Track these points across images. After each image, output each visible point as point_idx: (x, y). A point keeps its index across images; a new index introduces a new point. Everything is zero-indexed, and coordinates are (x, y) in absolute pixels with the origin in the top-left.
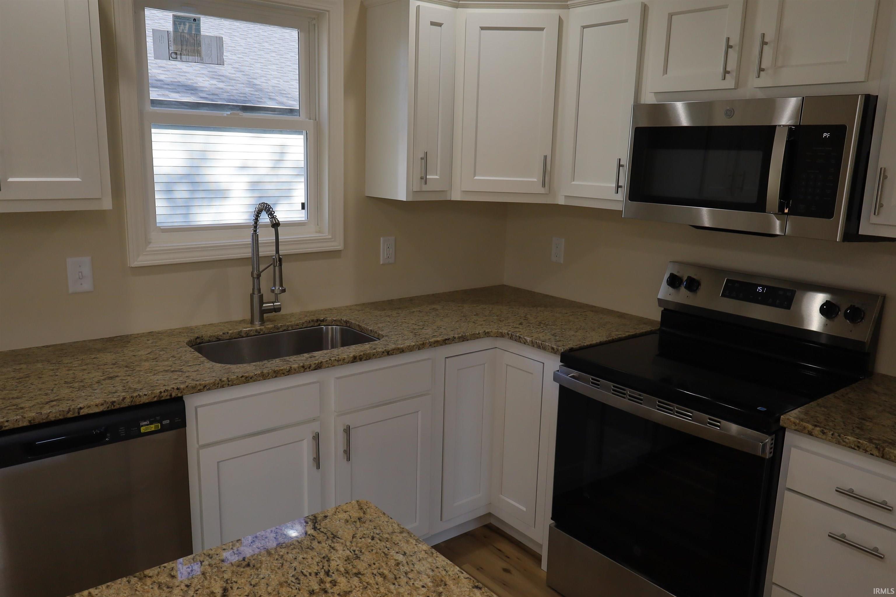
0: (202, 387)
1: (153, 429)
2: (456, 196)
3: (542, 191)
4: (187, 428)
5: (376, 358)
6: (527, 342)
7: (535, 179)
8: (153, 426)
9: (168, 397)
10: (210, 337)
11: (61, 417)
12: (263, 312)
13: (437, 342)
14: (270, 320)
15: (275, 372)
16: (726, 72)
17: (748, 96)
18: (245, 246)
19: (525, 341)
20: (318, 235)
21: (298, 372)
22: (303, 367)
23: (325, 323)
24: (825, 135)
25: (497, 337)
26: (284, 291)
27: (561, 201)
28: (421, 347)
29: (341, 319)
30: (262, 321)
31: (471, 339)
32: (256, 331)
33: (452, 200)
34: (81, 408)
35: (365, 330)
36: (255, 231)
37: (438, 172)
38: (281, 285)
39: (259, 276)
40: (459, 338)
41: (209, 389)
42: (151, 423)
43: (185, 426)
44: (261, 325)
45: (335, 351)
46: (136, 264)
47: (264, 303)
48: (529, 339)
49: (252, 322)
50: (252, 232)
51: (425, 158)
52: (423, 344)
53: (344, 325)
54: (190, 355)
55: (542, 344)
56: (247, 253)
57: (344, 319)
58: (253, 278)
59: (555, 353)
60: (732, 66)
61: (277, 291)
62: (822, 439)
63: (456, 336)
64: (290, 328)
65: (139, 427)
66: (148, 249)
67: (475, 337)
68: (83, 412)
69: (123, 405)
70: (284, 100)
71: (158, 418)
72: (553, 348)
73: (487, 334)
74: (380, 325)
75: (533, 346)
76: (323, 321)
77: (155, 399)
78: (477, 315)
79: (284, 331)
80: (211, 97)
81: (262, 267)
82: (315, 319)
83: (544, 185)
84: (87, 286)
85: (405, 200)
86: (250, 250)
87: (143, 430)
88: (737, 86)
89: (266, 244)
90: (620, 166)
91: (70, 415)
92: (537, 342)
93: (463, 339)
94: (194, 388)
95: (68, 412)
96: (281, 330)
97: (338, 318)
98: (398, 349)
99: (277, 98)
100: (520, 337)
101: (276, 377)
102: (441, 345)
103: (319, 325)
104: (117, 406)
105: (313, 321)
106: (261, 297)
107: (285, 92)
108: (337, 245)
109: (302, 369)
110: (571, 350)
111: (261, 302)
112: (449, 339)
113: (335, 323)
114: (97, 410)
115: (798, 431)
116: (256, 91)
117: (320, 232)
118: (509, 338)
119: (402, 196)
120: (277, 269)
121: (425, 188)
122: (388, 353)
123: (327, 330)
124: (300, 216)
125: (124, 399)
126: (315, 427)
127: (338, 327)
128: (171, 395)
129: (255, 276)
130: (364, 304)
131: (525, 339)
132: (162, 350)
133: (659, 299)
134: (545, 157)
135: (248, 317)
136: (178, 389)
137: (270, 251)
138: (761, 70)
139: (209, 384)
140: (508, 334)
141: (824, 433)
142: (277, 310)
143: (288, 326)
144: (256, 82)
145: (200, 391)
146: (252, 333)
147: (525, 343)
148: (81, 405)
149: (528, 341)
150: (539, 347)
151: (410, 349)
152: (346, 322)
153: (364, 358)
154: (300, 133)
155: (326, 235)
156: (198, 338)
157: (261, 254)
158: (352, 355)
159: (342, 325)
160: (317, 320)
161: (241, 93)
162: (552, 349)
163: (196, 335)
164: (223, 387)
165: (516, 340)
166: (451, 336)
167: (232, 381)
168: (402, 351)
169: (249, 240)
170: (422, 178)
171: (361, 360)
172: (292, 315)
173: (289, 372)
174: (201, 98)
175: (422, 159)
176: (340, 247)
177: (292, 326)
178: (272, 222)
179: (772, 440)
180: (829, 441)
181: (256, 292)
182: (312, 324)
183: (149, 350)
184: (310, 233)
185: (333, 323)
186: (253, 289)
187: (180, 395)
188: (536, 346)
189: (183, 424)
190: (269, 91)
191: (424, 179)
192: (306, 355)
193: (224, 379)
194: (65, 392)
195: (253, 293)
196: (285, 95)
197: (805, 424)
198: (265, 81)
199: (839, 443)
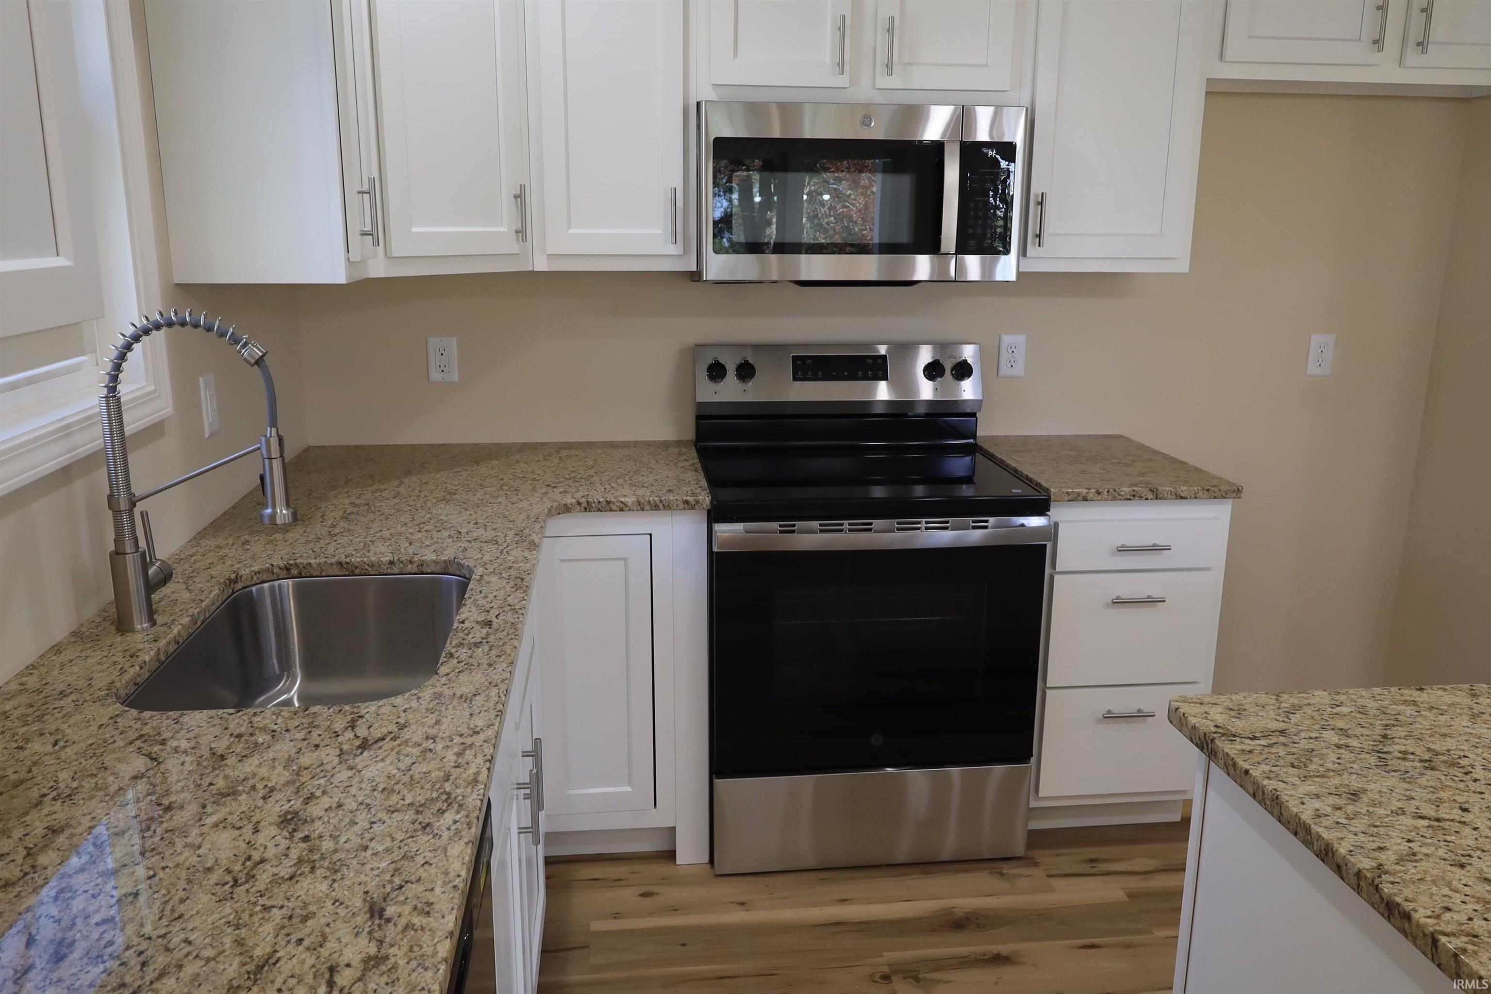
6: (627, 506)
19: (622, 506)
23: (244, 583)
25: (559, 514)
29: (272, 565)
35: (367, 567)
44: (152, 623)
47: (148, 570)
48: (630, 500)
53: (280, 577)
55: (661, 501)
62: (1097, 500)
75: (642, 510)
82: (221, 579)
92: (649, 501)
100: (608, 503)
111: (145, 569)
113: (258, 578)
115: (1072, 501)
118: (583, 510)
131: (622, 502)
140: (579, 504)
141: (1099, 493)
147: (621, 510)
149: (630, 504)
150: (655, 507)
159: (275, 577)
162: (684, 503)
165: (599, 510)
180: (1106, 499)
181: (129, 547)
185: (255, 579)
188: (648, 507)
197: (1077, 490)
199: (1114, 499)
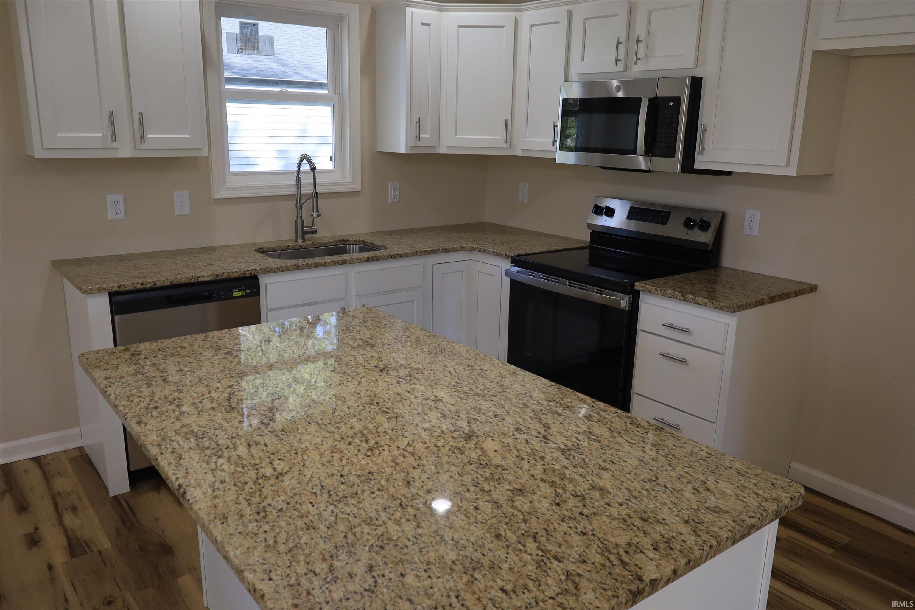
0: (269, 270)
1: (240, 295)
2: (443, 150)
3: (505, 146)
4: (261, 296)
5: (383, 259)
6: (490, 253)
7: (500, 137)
8: (240, 293)
9: (249, 275)
10: (269, 248)
11: (188, 282)
12: (304, 233)
13: (426, 251)
14: (309, 240)
15: (315, 263)
16: (617, 60)
17: (632, 77)
18: (290, 186)
20: (342, 179)
21: (330, 265)
22: (334, 262)
23: (348, 243)
24: (670, 103)
25: (471, 250)
26: (319, 215)
27: (519, 153)
28: (415, 254)
30: (304, 240)
31: (451, 251)
32: (300, 246)
33: (440, 153)
34: (199, 277)
35: (376, 245)
36: (298, 175)
37: (429, 132)
38: (318, 211)
39: (301, 207)
40: (442, 250)
41: (274, 272)
42: (239, 291)
43: (259, 295)
44: (303, 242)
45: (355, 255)
46: (218, 197)
47: (305, 227)
48: (491, 250)
49: (296, 241)
50: (296, 175)
51: (419, 122)
52: (416, 252)
54: (258, 255)
55: (499, 253)
56: (293, 191)
57: (362, 239)
58: (297, 208)
59: (508, 258)
60: (621, 56)
61: (314, 216)
62: (656, 294)
63: (440, 248)
64: (323, 245)
65: (232, 293)
66: (225, 187)
67: (454, 250)
68: (200, 279)
69: (223, 278)
70: (308, 74)
71: (243, 288)
72: (506, 255)
73: (463, 249)
74: (387, 243)
76: (347, 241)
77: (242, 275)
78: (459, 238)
79: (319, 247)
80: (242, 72)
81: (303, 202)
82: (341, 239)
83: (506, 141)
84: (186, 211)
85: (405, 153)
86: (295, 189)
87: (234, 294)
88: (625, 70)
89: (307, 185)
90: (555, 126)
91: (193, 281)
92: (496, 252)
93: (446, 251)
94: (265, 270)
95: (192, 278)
96: (317, 246)
97: (358, 239)
98: (399, 254)
99: (301, 72)
100: (485, 249)
101: (316, 267)
102: (429, 254)
103: (344, 244)
104: (219, 278)
105: (339, 241)
106: (303, 222)
107: (309, 67)
108: (356, 187)
109: (333, 264)
110: (519, 255)
111: (303, 226)
112: (435, 250)
114: (208, 279)
115: (645, 291)
116: (283, 66)
117: (344, 178)
118: (479, 251)
119: (403, 150)
120: (315, 199)
121: (419, 144)
122: (392, 257)
123: (350, 247)
124: (329, 166)
125: (223, 273)
126: (342, 304)
127: (358, 246)
128: (251, 274)
129: (298, 207)
130: (376, 232)
131: (489, 250)
132: (239, 253)
133: (587, 224)
134: (507, 121)
135: (294, 238)
136: (255, 270)
137: (310, 190)
138: (637, 59)
139: (274, 268)
141: (656, 290)
142: (314, 232)
143: (322, 244)
144: (283, 57)
145: (268, 272)
146: (297, 247)
148: (199, 275)
151: (407, 255)
152: (363, 242)
153: (375, 259)
154: (328, 105)
155: (348, 179)
156: (260, 248)
157: (302, 192)
158: (366, 256)
159: (360, 243)
160: (343, 241)
161: (269, 68)
163: (259, 247)
164: (283, 271)
165: (483, 252)
166: (436, 248)
167: (288, 267)
168: (401, 256)
169: (294, 182)
170: (417, 137)
171: (373, 260)
172: (324, 237)
173: (325, 265)
174: (234, 73)
175: (417, 122)
176: (359, 189)
177: (325, 244)
178: (310, 167)
179: (630, 298)
180: (659, 295)
181: (299, 219)
182: (339, 243)
183: (230, 253)
184: (337, 178)
185: (354, 242)
186: (297, 217)
187: (256, 274)
188: (495, 255)
189: (258, 294)
190: (294, 65)
191: (418, 138)
192: (336, 256)
193: (284, 266)
194: (186, 270)
195: (297, 220)
196: (308, 70)
197: (647, 286)
198: (290, 56)
199: (664, 295)
